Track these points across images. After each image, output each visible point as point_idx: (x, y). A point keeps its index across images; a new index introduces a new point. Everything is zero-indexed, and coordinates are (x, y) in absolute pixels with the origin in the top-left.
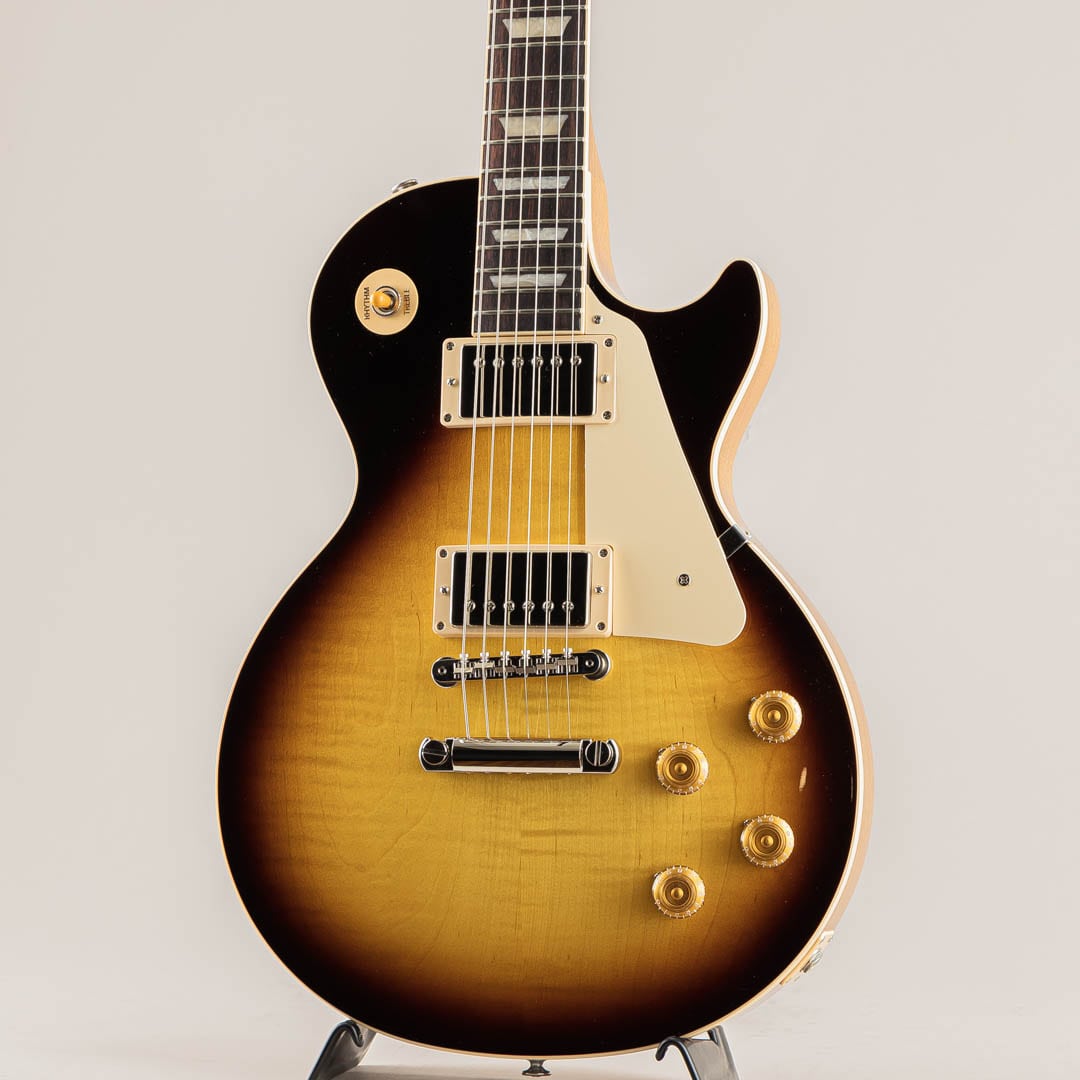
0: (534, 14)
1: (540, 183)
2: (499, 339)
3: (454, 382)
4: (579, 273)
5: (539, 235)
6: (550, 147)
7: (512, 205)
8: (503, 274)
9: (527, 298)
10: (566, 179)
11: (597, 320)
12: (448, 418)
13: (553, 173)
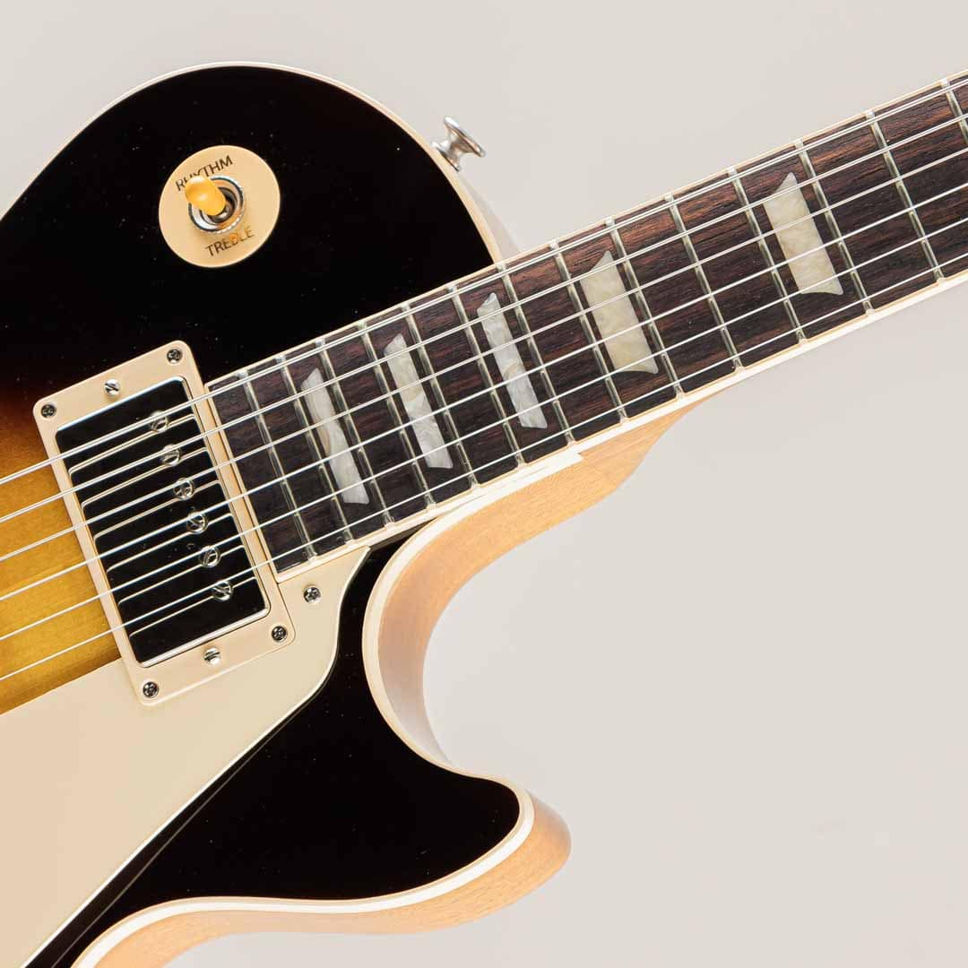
0: (821, 223)
1: (516, 377)
2: (213, 434)
3: (113, 392)
4: (379, 523)
5: (422, 418)
6: (588, 366)
7: (459, 348)
8: (329, 388)
9: (299, 452)
10: (541, 423)
11: (311, 594)
12: (49, 411)
13: (541, 394)
